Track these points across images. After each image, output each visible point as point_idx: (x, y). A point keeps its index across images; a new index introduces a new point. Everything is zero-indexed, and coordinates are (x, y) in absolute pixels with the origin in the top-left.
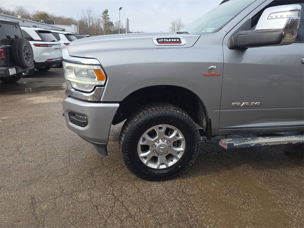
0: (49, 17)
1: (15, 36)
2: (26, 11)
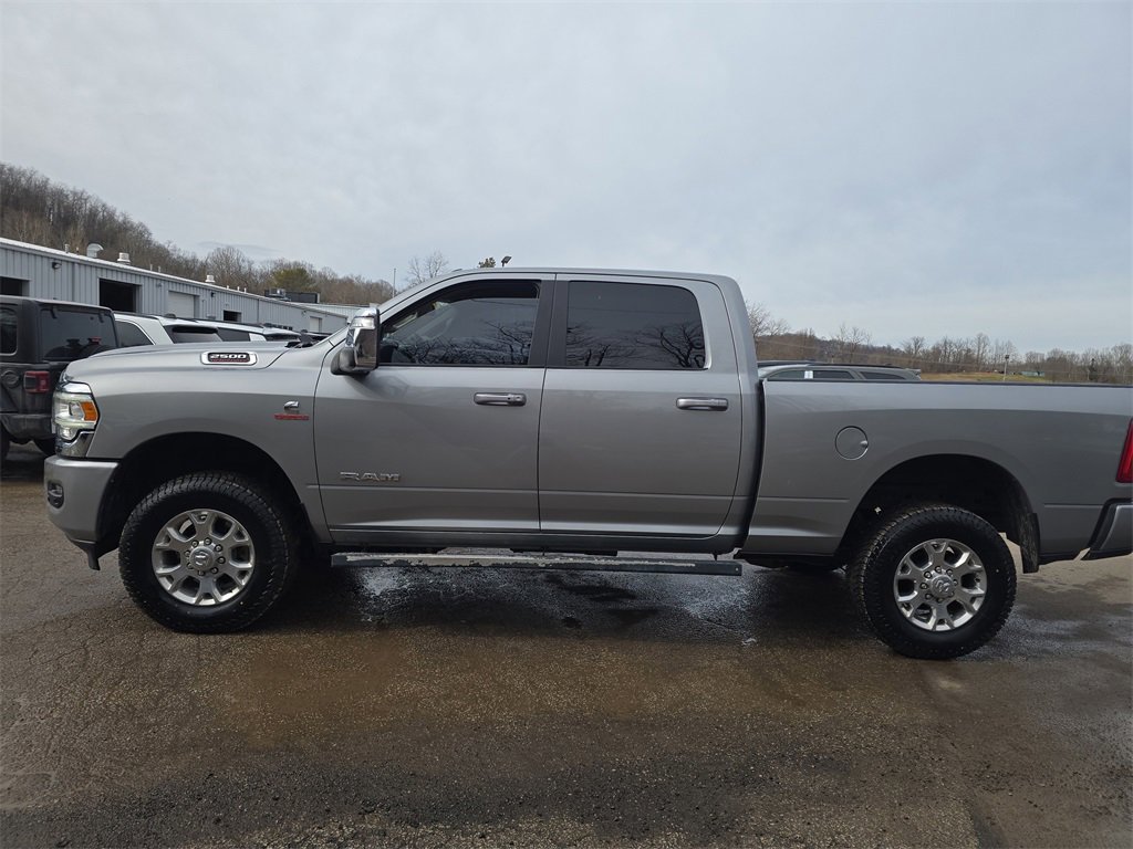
0: (312, 281)
1: (90, 340)
2: (243, 261)
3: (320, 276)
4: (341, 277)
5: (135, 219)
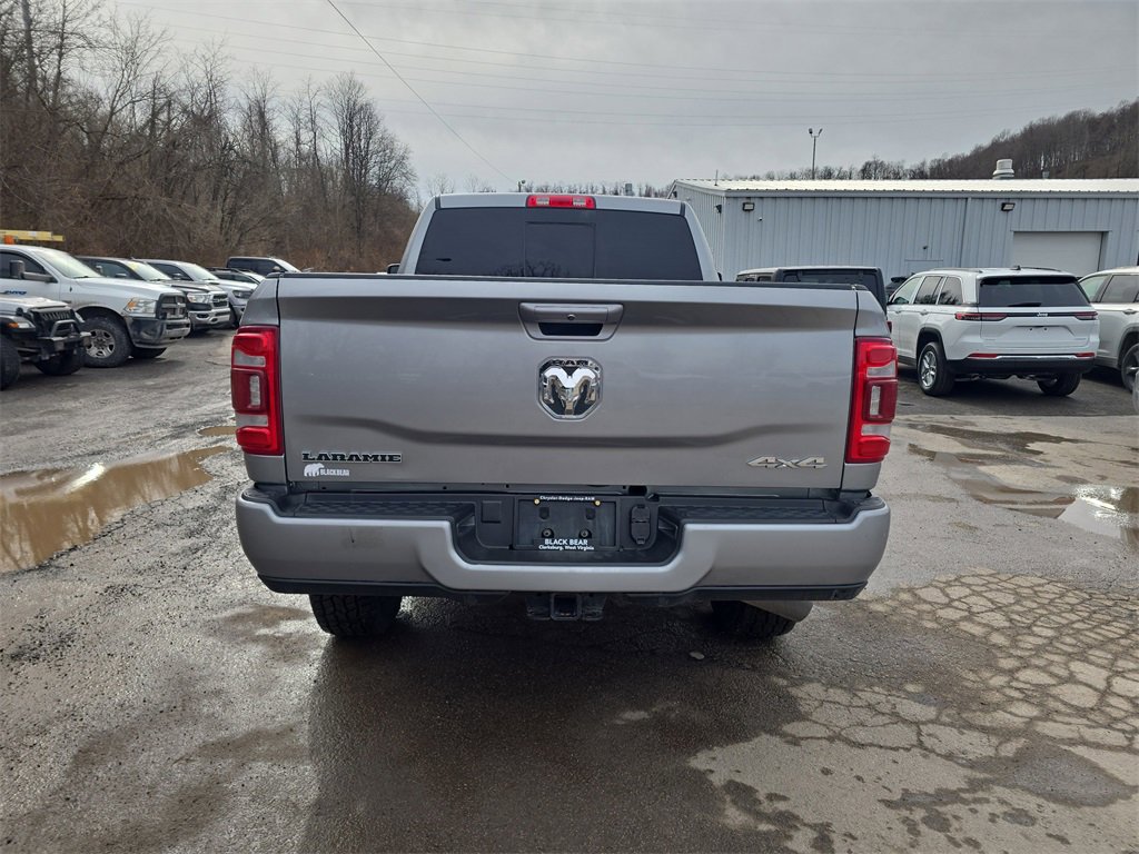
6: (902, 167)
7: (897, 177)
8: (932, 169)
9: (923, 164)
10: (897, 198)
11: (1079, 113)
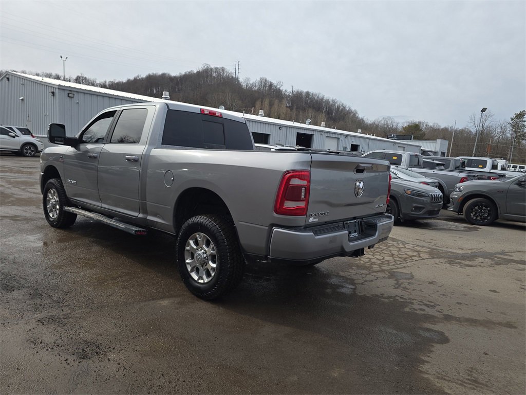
3: (431, 127)
4: (442, 127)
5: (353, 109)
6: (95, 82)
7: (93, 85)
8: (109, 85)
9: (105, 82)
10: (106, 97)
11: (166, 74)
